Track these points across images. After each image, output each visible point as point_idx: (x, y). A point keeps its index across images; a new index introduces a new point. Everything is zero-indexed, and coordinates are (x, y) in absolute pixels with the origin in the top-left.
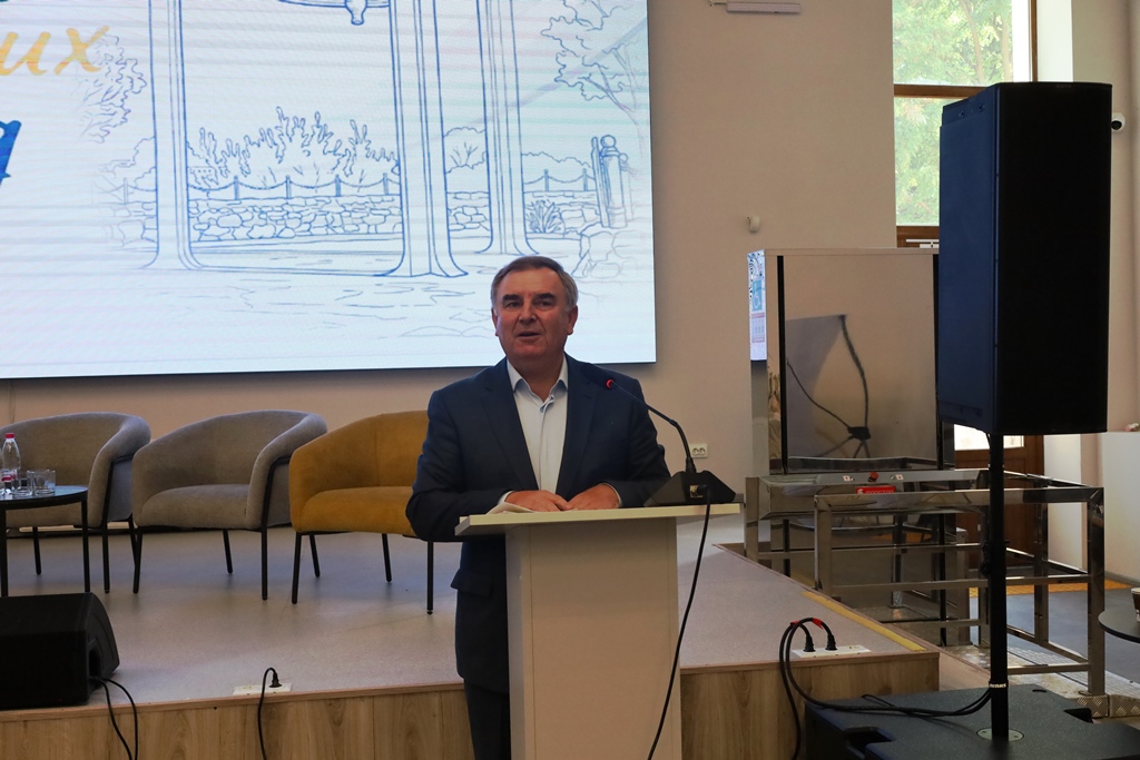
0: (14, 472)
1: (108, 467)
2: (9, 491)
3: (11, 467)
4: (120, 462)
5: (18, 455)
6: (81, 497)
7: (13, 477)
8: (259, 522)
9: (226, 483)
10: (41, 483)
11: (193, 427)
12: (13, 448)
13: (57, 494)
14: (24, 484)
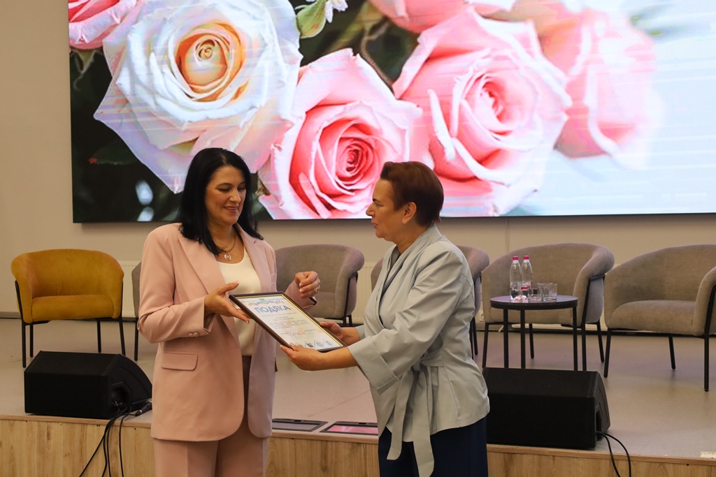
0: (527, 284)
1: (587, 283)
2: (524, 297)
3: (527, 279)
4: (593, 280)
5: (532, 272)
6: (572, 305)
7: (528, 287)
8: (703, 330)
9: (673, 299)
10: (546, 292)
11: (648, 255)
12: (528, 267)
13: (558, 301)
14: (536, 292)
